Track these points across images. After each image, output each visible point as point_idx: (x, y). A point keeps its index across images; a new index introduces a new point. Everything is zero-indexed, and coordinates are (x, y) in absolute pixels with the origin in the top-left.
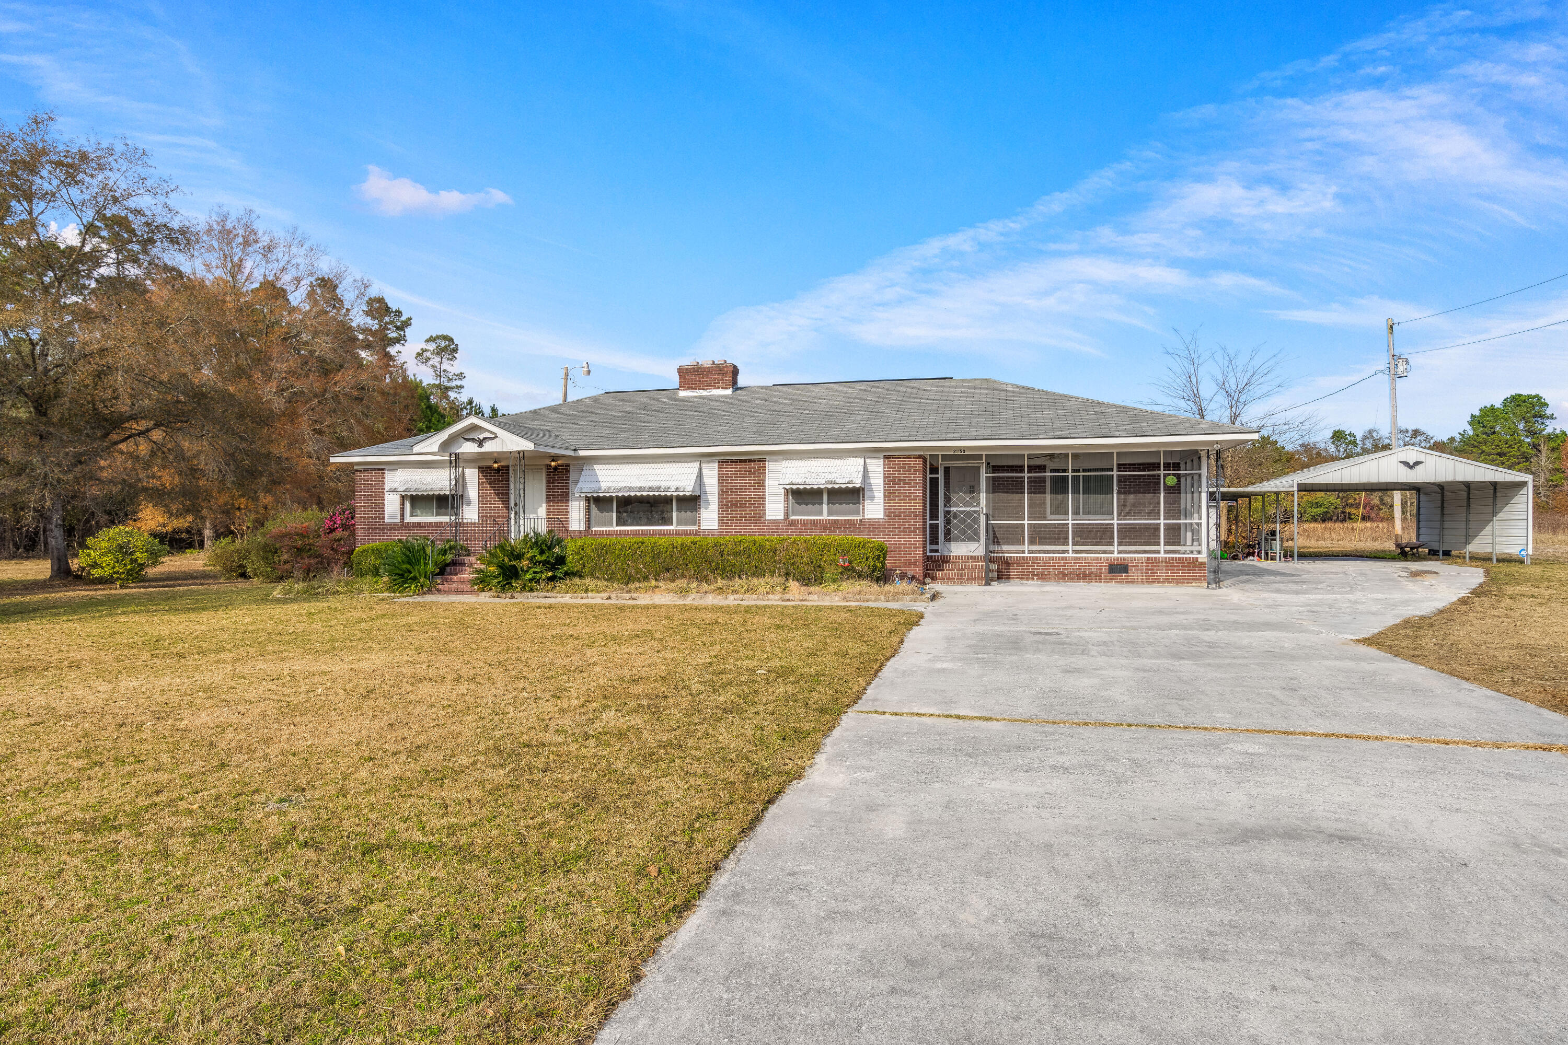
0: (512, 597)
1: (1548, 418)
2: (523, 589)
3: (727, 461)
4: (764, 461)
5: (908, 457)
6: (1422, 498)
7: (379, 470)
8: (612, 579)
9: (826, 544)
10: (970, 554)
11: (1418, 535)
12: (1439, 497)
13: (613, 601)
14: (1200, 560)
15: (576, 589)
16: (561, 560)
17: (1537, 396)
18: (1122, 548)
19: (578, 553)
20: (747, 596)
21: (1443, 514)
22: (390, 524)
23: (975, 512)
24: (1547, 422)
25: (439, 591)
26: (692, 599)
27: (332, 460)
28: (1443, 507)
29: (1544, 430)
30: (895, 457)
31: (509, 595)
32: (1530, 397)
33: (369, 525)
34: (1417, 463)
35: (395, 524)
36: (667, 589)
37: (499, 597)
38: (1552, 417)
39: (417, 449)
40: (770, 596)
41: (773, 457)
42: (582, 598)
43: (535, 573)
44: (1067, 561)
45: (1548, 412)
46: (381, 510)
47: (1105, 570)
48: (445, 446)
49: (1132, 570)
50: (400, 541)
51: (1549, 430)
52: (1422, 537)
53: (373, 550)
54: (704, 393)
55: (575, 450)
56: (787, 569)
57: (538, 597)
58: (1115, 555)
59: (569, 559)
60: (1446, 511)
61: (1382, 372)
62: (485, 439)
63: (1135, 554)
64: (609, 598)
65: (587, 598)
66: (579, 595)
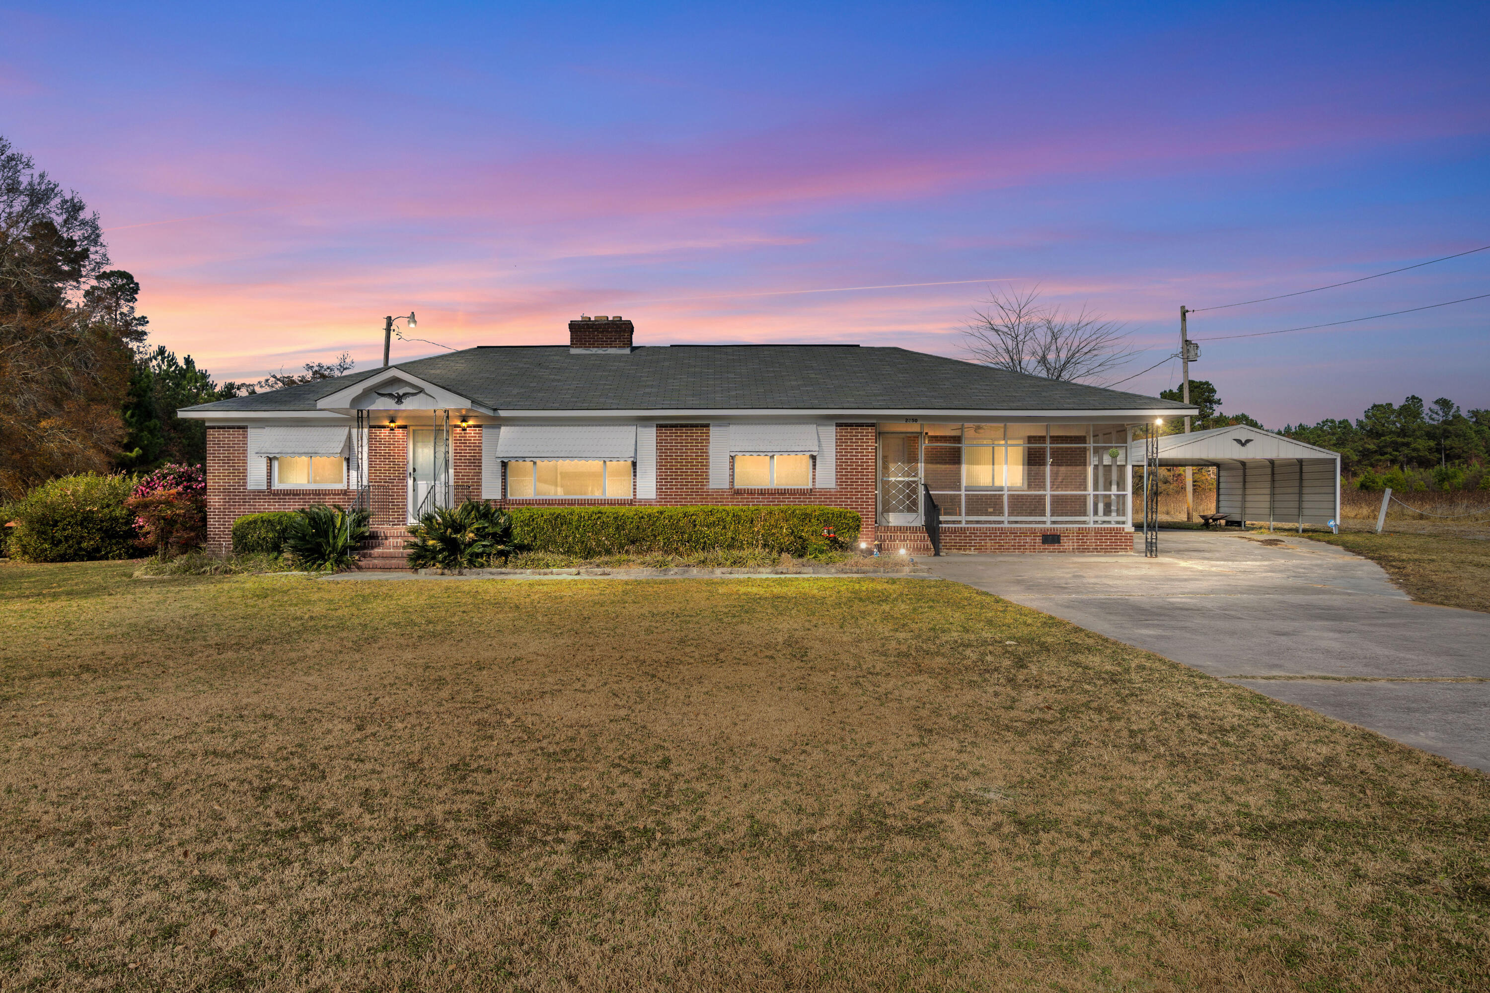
0: (460, 574)
1: (1215, 403)
2: (471, 563)
3: (666, 426)
4: (707, 426)
5: (861, 425)
6: (1222, 473)
7: (239, 428)
8: (569, 552)
9: (807, 514)
10: (909, 525)
11: (1218, 508)
12: (1241, 472)
13: (584, 577)
14: (1126, 530)
15: (535, 564)
16: (507, 532)
17: (1207, 383)
18: (1055, 519)
19: (528, 525)
20: (736, 569)
21: (1244, 488)
22: (254, 491)
23: (914, 482)
24: (1215, 406)
25: (360, 568)
26: (674, 574)
27: (181, 414)
28: (1245, 482)
29: (1212, 414)
30: (847, 425)
31: (457, 571)
32: (1201, 383)
33: (226, 492)
34: (1248, 441)
35: (260, 491)
36: (643, 563)
37: (443, 574)
38: (1219, 402)
39: (321, 404)
40: (761, 569)
41: (717, 422)
42: (545, 574)
43: (484, 546)
44: (1003, 531)
45: (1217, 397)
46: (243, 475)
47: (1039, 540)
48: (356, 401)
49: (1064, 540)
50: (303, 511)
51: (1216, 414)
52: (1221, 510)
53: (263, 522)
54: (600, 351)
55: (495, 410)
56: (765, 540)
57: (491, 573)
58: (1048, 525)
59: (516, 531)
60: (1248, 485)
61: (1176, 355)
62: (405, 394)
63: (1066, 523)
64: (579, 574)
65: (552, 573)
66: (542, 571)
